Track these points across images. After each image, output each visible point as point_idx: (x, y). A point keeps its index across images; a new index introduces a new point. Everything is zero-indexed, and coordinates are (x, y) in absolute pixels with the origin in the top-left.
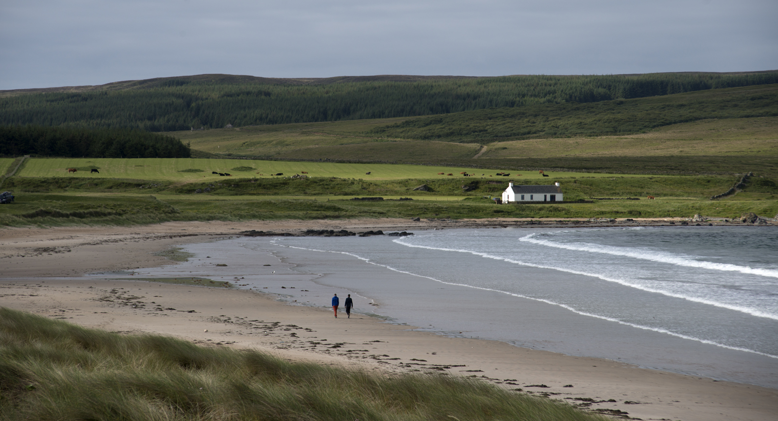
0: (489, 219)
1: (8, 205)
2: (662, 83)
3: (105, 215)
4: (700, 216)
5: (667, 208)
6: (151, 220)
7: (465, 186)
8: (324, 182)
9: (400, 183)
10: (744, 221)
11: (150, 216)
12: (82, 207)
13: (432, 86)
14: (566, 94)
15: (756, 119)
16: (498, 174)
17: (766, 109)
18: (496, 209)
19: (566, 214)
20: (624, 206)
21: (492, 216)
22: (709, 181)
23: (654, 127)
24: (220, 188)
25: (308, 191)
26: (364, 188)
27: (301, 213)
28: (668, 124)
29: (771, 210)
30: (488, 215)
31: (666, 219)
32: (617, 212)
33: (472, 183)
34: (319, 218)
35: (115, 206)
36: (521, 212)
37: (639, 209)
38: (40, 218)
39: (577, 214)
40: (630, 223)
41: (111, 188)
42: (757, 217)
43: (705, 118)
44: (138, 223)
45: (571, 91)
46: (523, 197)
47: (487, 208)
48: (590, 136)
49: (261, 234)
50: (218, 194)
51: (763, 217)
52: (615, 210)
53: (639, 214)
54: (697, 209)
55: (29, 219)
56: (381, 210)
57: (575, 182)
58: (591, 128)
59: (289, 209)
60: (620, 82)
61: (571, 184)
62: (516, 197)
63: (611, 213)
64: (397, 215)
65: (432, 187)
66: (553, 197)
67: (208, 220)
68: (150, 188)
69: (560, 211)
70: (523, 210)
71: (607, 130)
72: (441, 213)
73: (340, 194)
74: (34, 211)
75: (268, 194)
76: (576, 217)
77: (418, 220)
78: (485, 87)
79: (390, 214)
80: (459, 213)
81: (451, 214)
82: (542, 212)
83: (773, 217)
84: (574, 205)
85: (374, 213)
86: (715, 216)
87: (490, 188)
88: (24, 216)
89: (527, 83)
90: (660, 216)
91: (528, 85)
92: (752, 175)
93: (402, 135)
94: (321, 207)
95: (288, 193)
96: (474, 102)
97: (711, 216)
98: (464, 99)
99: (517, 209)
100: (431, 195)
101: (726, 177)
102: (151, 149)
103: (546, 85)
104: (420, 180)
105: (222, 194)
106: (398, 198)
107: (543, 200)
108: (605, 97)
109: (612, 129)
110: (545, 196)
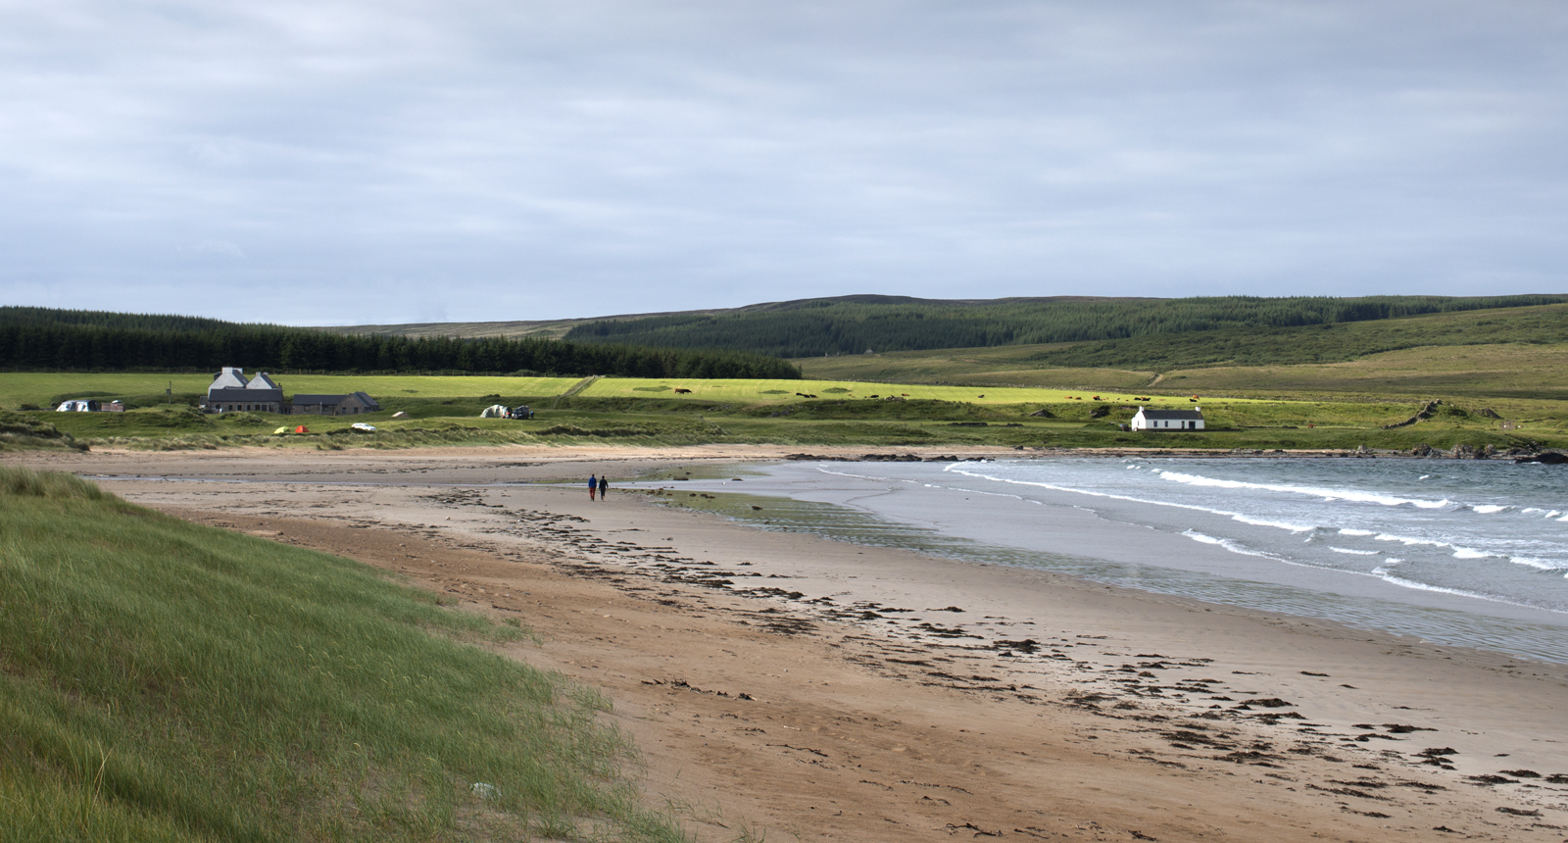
0: (1110, 449)
1: (524, 421)
2: (1383, 306)
3: (633, 434)
4: (1365, 447)
5: (1327, 438)
6: (687, 441)
7: (1093, 412)
8: (924, 406)
9: (1015, 407)
10: (1415, 453)
11: (687, 437)
12: (608, 424)
13: (1112, 308)
14: (1269, 317)
15: (1481, 346)
16: (1136, 399)
17: (1494, 336)
18: (1118, 437)
19: (1204, 443)
20: (1276, 436)
21: (1114, 445)
22: (1387, 409)
23: (1363, 354)
24: (801, 411)
25: (903, 416)
26: (971, 413)
27: (878, 438)
28: (1379, 351)
29: (1448, 441)
30: (1107, 444)
31: (1324, 451)
32: (1267, 442)
33: (1102, 408)
34: (898, 444)
35: (649, 424)
36: (1149, 441)
37: (1293, 439)
38: (554, 436)
39: (1218, 444)
40: (1278, 454)
41: (676, 410)
42: (1430, 449)
43: (1422, 345)
44: (669, 444)
45: (1275, 315)
46: (1156, 424)
47: (1108, 435)
48: (1286, 364)
49: (810, 458)
50: (797, 418)
51: (1437, 449)
52: (1265, 439)
53: (1293, 445)
54: (1362, 439)
55: (541, 436)
56: (978, 437)
57: (1226, 408)
58: (1288, 356)
59: (865, 433)
60: (1333, 304)
61: (1221, 410)
62: (1147, 424)
63: (1259, 443)
64: (996, 442)
65: (1054, 412)
66: (1192, 424)
67: (759, 443)
68: (720, 410)
69: (1197, 440)
70: (1153, 439)
71: (1308, 357)
72: (1051, 440)
73: (940, 419)
74: (550, 428)
75: (855, 419)
76: (1216, 448)
77: (1021, 448)
78: (1174, 309)
79: (988, 441)
80: (1073, 441)
81: (1064, 442)
82: (1176, 441)
83: (1449, 449)
84: (1215, 434)
85: (969, 439)
86: (1382, 448)
87: (1123, 415)
88: (538, 433)
89: (1224, 304)
90: (1318, 448)
91: (1225, 307)
92: (1439, 402)
93: (1067, 362)
94: (904, 432)
95: (879, 418)
96: (1159, 326)
97: (1378, 447)
98: (1149, 323)
99: (1147, 438)
100: (1050, 421)
101: (1408, 405)
102: (743, 370)
103: (1246, 307)
104: (1039, 404)
105: (801, 418)
106: (1006, 424)
107: (1180, 427)
108: (1314, 321)
109: (1312, 357)
110: (1183, 422)
